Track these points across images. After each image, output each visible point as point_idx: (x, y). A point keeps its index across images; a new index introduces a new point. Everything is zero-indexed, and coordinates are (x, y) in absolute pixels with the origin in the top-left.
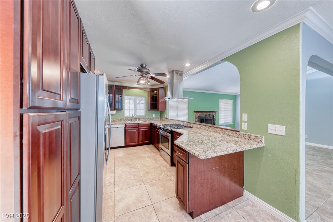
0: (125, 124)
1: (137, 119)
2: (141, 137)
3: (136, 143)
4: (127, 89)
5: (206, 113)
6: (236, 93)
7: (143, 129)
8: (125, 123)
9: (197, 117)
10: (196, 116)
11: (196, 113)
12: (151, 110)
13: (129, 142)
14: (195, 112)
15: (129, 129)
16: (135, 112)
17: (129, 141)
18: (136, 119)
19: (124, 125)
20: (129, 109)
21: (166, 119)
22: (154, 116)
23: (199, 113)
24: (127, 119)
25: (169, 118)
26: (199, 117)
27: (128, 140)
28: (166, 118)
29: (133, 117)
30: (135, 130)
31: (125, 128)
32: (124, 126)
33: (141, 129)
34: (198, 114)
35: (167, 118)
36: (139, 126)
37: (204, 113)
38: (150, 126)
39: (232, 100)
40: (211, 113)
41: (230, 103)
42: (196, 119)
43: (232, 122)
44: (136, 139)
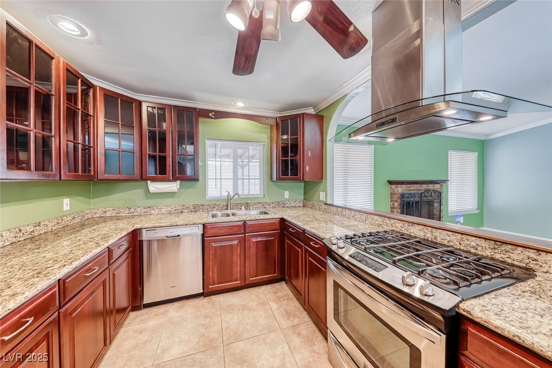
0: (204, 224)
1: (241, 205)
2: (251, 265)
3: (236, 280)
4: (211, 118)
5: (419, 186)
6: (487, 135)
7: (259, 239)
8: (204, 221)
9: (396, 197)
10: (395, 194)
11: (393, 186)
12: (279, 179)
13: (216, 281)
14: (390, 182)
15: (215, 241)
16: (235, 186)
17: (216, 276)
18: (238, 206)
19: (201, 227)
20: (218, 177)
21: (324, 207)
22: (287, 194)
23: (403, 186)
24: (213, 205)
25: (336, 203)
26: (402, 196)
27: (213, 274)
28: (325, 204)
29: (229, 198)
30: (235, 242)
31: (203, 235)
32: (199, 231)
33: (254, 240)
34: (400, 189)
35: (328, 202)
36: (247, 231)
37: (415, 186)
38: (278, 227)
39: (477, 154)
40: (431, 187)
41: (472, 158)
42: (395, 201)
43: (476, 207)
44: (237, 270)
